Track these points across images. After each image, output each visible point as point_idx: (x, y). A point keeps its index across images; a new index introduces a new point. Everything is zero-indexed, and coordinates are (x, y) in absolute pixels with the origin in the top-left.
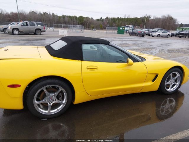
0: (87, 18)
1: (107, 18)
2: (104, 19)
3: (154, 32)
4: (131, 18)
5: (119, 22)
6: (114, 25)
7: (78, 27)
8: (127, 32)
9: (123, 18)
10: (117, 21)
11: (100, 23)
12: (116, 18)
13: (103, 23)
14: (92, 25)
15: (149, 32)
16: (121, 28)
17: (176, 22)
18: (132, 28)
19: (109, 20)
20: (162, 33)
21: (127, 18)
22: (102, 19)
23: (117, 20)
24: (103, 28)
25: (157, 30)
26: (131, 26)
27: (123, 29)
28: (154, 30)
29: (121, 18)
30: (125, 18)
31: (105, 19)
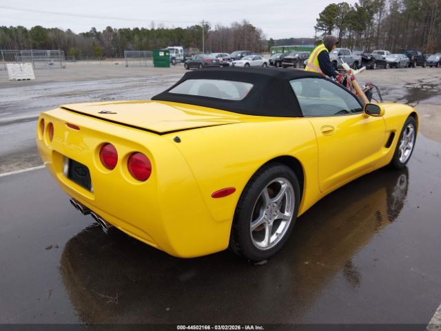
0: (56, 31)
1: (109, 29)
2: (102, 32)
3: (234, 59)
4: (167, 30)
5: (141, 40)
6: (130, 46)
7: (49, 55)
8: (174, 61)
9: (150, 29)
10: (136, 38)
11: (94, 43)
12: (132, 29)
13: (102, 43)
14: (72, 50)
15: (224, 60)
16: (162, 54)
17: (261, 36)
18: (181, 52)
19: (116, 34)
20: (253, 60)
21: (158, 30)
22: (95, 32)
23: (134, 35)
24: (103, 56)
25: (239, 55)
26: (180, 48)
27: (165, 54)
28: (234, 54)
29: (143, 29)
30: (153, 29)
31: (104, 31)
